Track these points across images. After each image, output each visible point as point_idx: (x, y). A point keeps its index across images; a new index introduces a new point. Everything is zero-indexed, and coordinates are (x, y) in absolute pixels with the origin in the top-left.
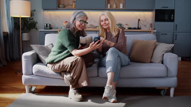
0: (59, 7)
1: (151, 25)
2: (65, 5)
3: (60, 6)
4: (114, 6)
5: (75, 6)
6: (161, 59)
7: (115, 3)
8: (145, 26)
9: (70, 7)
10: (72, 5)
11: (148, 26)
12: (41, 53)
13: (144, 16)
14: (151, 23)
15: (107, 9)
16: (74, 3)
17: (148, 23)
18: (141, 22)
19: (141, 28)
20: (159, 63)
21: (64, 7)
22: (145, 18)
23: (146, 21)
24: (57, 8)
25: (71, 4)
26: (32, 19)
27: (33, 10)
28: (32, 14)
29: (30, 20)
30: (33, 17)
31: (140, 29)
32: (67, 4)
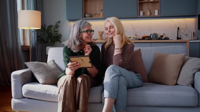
0: (85, 17)
1: (194, 33)
2: (92, 14)
3: (86, 15)
4: (148, 14)
5: (102, 15)
6: (191, 80)
7: (148, 10)
8: (187, 35)
9: (97, 17)
10: (100, 14)
11: (191, 35)
12: (36, 71)
13: (186, 24)
14: (194, 32)
15: (139, 16)
16: (102, 12)
17: (190, 32)
18: (182, 31)
19: (181, 37)
20: (188, 85)
21: (91, 17)
22: (187, 26)
23: (187, 29)
24: (83, 18)
25: (97, 13)
26: (57, 31)
27: (58, 21)
28: (57, 26)
29: (55, 33)
30: (58, 29)
31: (180, 39)
32: (94, 13)
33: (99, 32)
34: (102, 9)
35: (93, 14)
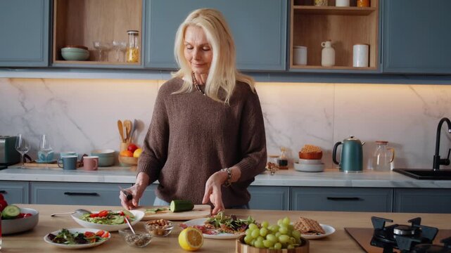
0: (60, 58)
2: (90, 46)
3: (68, 51)
7: (328, 44)
10: (125, 51)
15: (293, 69)
16: (133, 41)
21: (90, 56)
24: (50, 61)
25: (116, 43)
31: (447, 162)
32: (97, 45)
33: (120, 123)
34: (138, 28)
35: (97, 48)
